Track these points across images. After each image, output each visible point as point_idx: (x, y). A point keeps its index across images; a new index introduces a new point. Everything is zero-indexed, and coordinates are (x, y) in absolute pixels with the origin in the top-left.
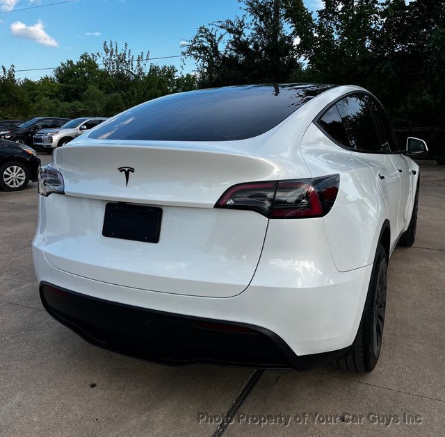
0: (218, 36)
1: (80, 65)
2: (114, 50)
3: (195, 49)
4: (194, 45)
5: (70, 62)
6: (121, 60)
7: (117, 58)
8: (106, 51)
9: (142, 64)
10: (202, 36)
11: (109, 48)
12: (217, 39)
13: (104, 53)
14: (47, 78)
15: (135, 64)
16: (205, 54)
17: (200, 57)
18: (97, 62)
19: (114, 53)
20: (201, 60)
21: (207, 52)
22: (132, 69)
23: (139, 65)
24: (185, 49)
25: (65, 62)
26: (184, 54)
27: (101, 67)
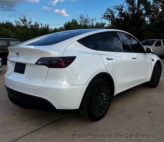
0: (114, 11)
1: (72, 23)
2: (83, 17)
3: (106, 16)
4: (105, 15)
5: (69, 22)
6: (86, 21)
7: (84, 20)
8: (81, 18)
9: (93, 22)
10: (109, 12)
11: (82, 17)
12: (114, 12)
13: (80, 19)
14: (61, 28)
15: (91, 22)
16: (110, 18)
17: (108, 19)
18: (77, 22)
19: (83, 18)
20: (108, 20)
21: (110, 17)
22: (89, 24)
23: (92, 22)
24: (102, 17)
25: (67, 22)
26: (102, 18)
27: (79, 23)
